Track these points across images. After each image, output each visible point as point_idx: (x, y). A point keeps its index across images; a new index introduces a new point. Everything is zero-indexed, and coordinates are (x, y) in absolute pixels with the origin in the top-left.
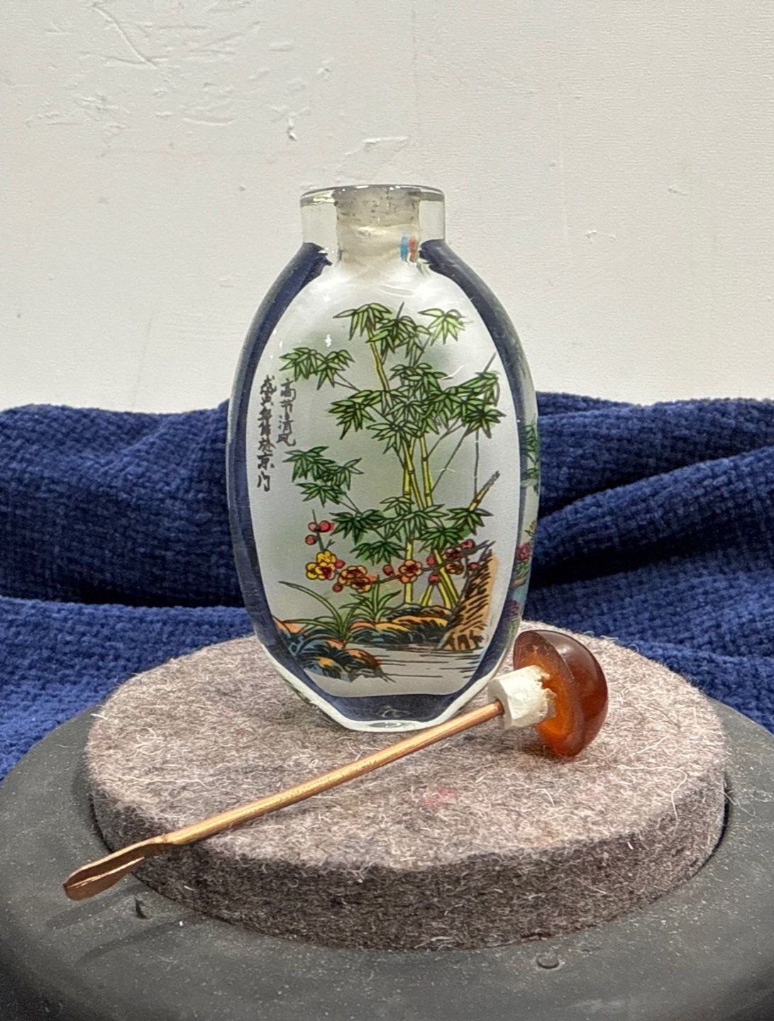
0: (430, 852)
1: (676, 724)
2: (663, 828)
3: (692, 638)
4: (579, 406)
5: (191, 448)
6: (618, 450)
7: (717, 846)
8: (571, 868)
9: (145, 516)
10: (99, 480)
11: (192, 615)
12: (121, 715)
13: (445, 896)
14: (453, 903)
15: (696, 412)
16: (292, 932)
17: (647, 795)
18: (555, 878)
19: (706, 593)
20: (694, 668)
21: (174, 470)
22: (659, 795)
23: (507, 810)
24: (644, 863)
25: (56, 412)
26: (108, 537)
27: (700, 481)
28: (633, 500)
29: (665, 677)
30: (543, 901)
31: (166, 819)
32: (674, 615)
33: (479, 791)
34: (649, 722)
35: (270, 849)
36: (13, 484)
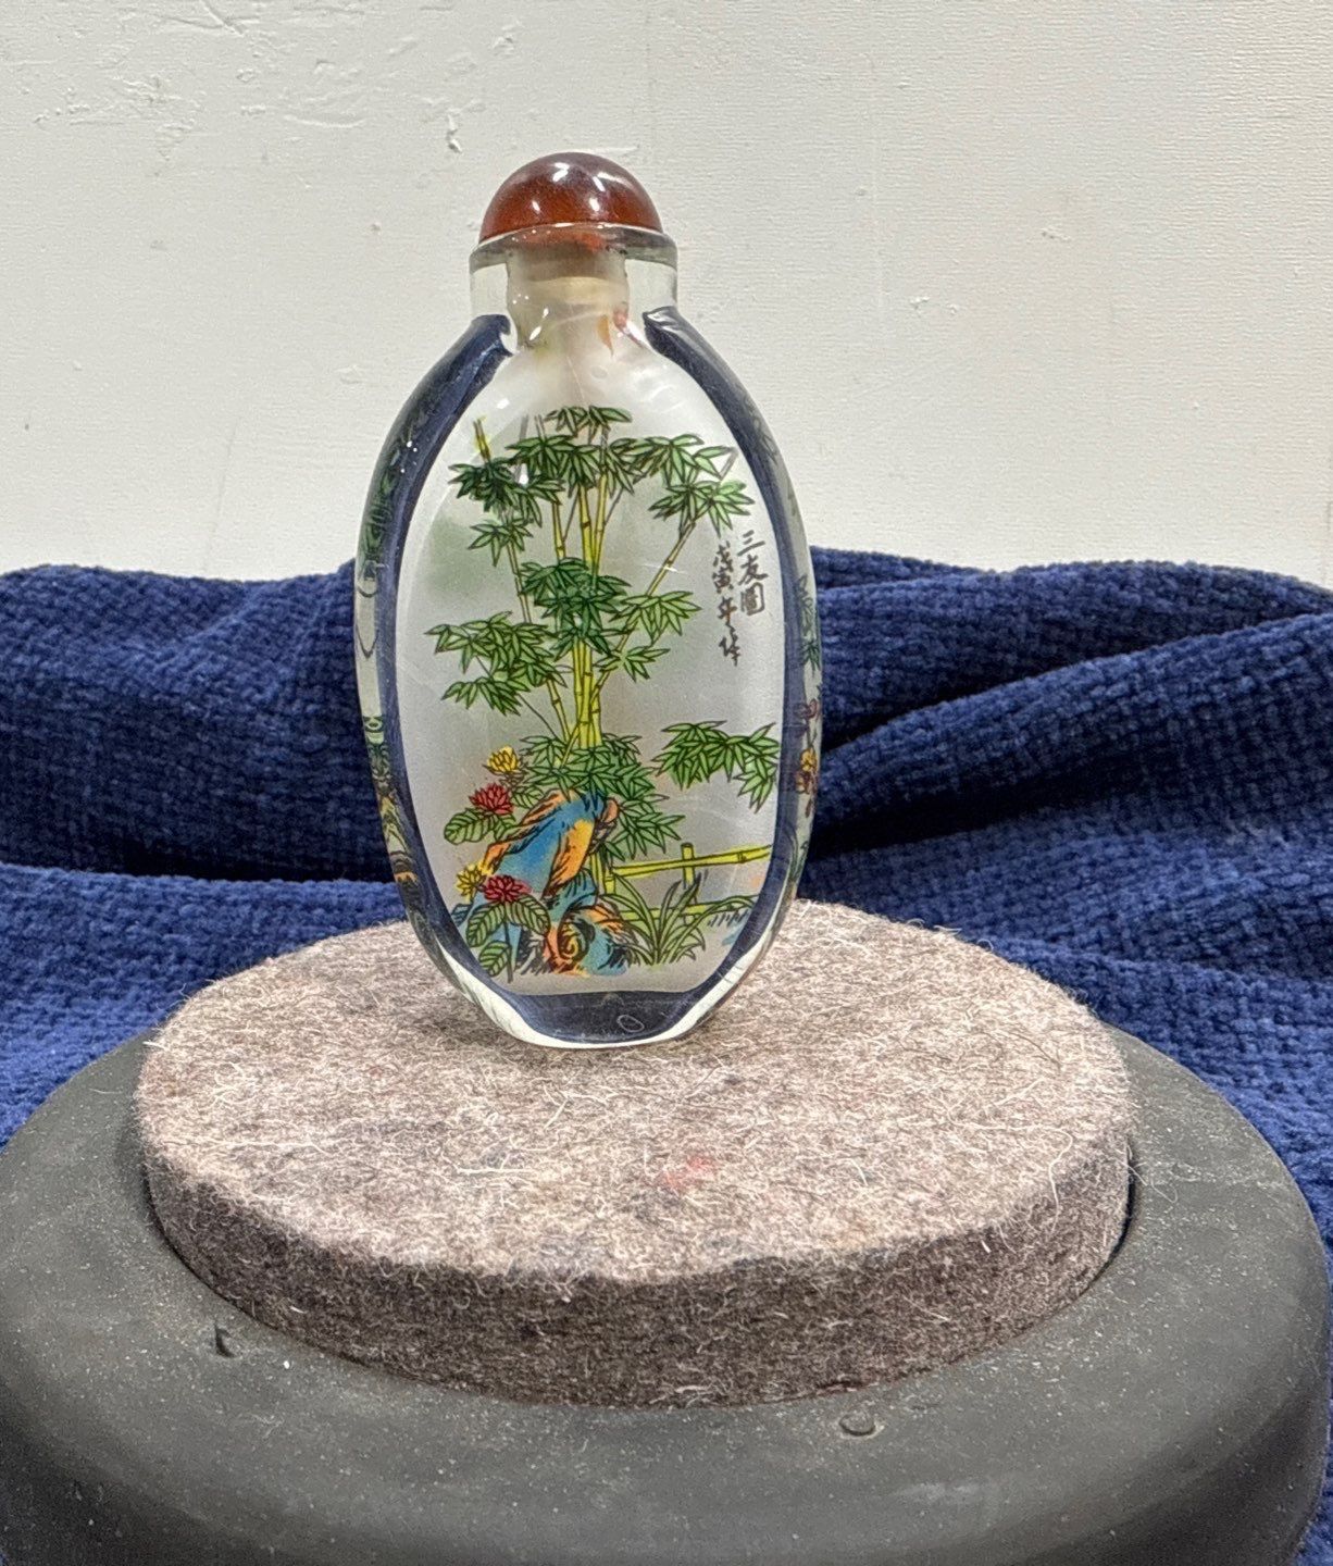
0: (674, 1254)
1: (1053, 1061)
2: (1036, 1220)
3: (1071, 934)
4: (898, 573)
5: (297, 633)
6: (959, 642)
7: (1117, 1250)
8: (893, 1280)
9: (225, 739)
10: (153, 684)
11: (297, 893)
12: (191, 1044)
13: (699, 1323)
14: (711, 1334)
15: (1081, 582)
16: (459, 1378)
17: (1010, 1169)
18: (869, 1296)
19: (1093, 864)
20: (1073, 978)
21: (270, 669)
22: (1029, 1169)
23: (794, 1191)
24: (1006, 1274)
25: (85, 577)
26: (168, 773)
27: (1087, 689)
28: (983, 719)
29: (1036, 989)
30: (850, 1331)
31: (262, 1203)
32: (1043, 897)
33: (751, 1162)
34: (1012, 1058)
35: (425, 1250)
36: (20, 689)
